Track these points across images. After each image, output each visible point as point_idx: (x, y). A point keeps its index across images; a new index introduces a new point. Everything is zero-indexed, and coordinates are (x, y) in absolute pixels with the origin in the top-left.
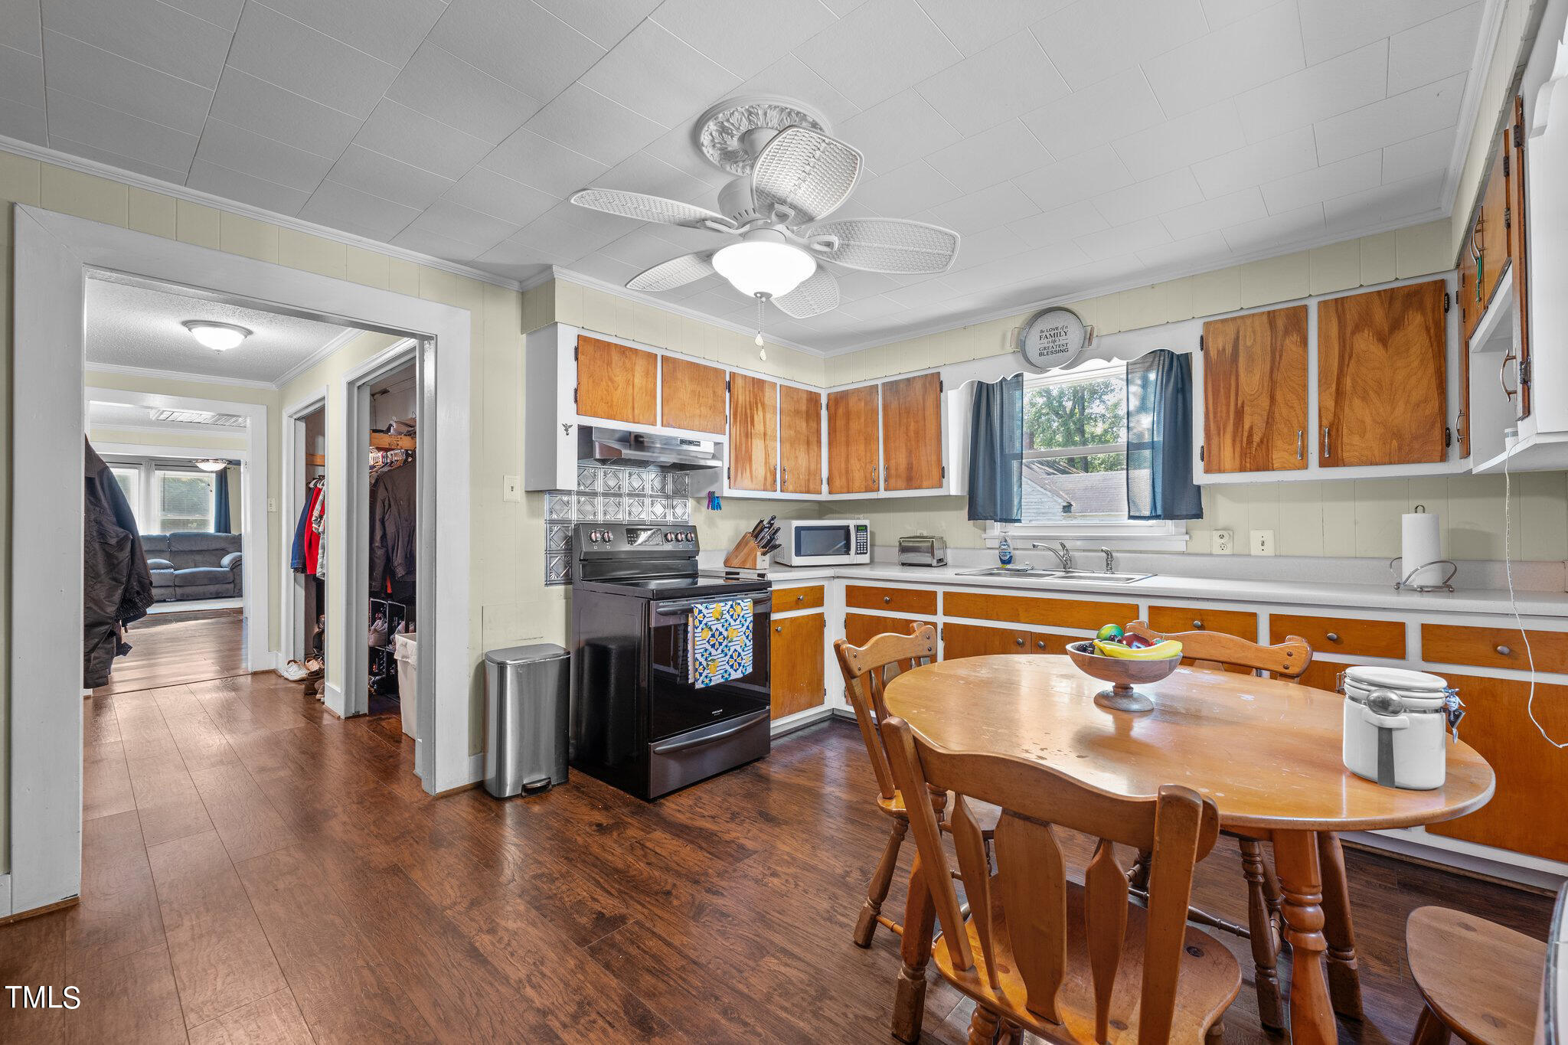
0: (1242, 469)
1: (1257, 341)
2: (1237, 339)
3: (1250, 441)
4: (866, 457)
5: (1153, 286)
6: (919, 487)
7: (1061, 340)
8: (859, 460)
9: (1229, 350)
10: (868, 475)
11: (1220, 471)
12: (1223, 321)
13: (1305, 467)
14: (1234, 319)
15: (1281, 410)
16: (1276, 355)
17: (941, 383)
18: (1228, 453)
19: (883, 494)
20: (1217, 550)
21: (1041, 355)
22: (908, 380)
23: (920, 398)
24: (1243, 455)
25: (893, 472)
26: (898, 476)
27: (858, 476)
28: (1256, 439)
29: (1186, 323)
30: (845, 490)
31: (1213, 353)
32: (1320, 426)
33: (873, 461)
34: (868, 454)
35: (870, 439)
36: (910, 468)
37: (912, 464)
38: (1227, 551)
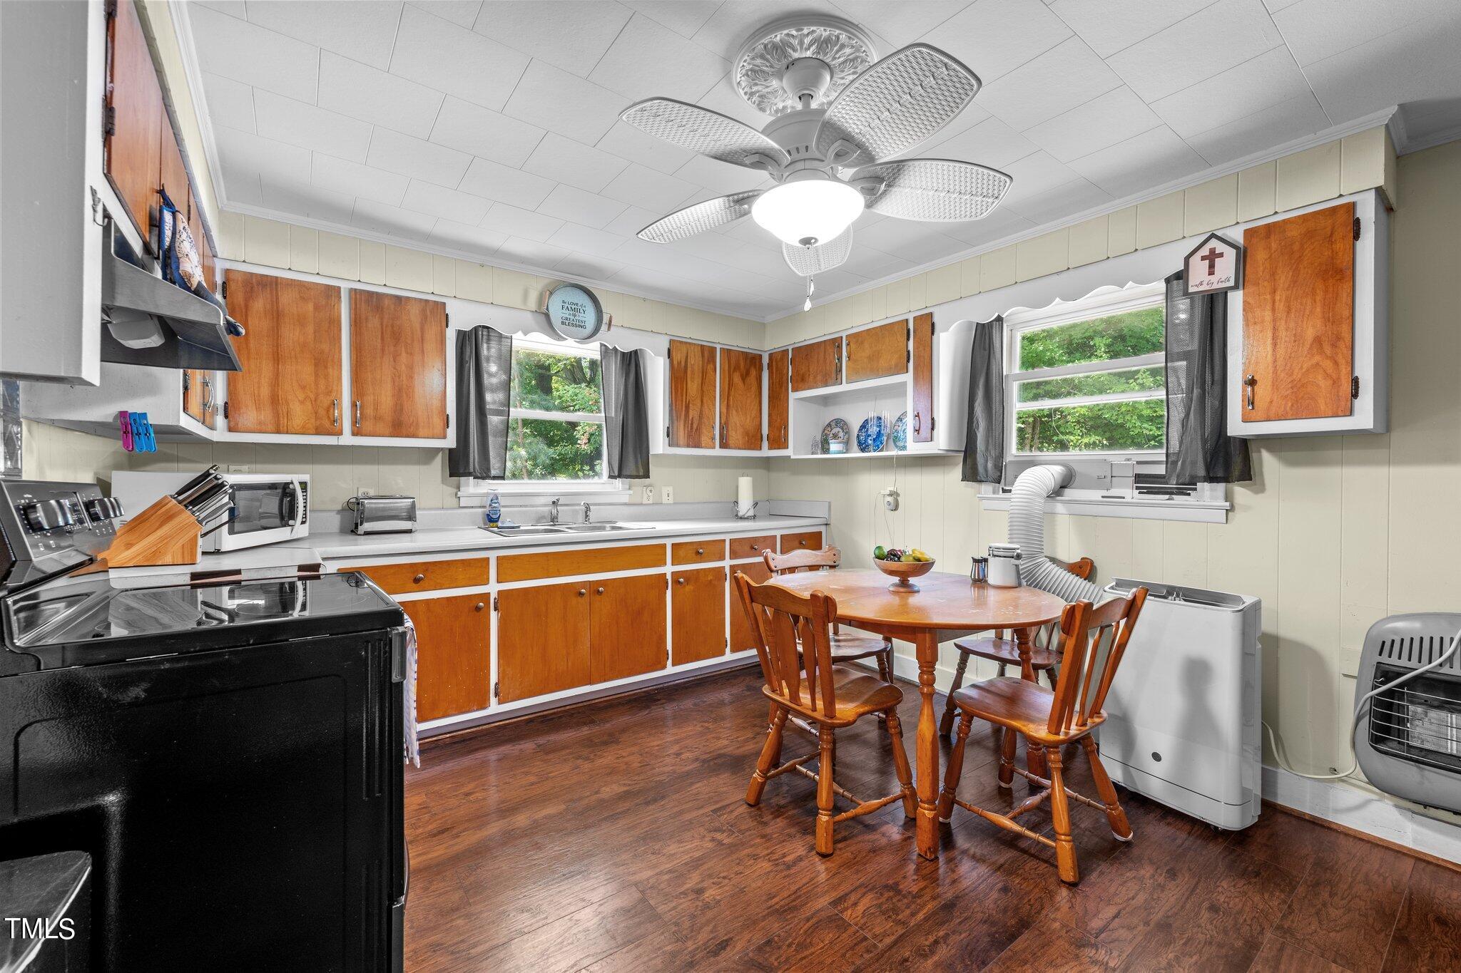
0: (688, 446)
1: (695, 361)
2: (687, 357)
3: (692, 428)
4: (317, 384)
5: (645, 300)
6: (414, 436)
7: (580, 317)
8: (303, 388)
9: (683, 363)
10: (322, 412)
11: (678, 446)
12: (681, 342)
13: (714, 447)
14: (686, 343)
15: (706, 410)
16: (704, 374)
17: (447, 315)
18: (681, 434)
19: (347, 439)
20: (645, 501)
21: (563, 323)
22: (399, 298)
23: (417, 326)
24: (689, 436)
25: (370, 411)
26: (378, 418)
27: (299, 412)
28: (695, 426)
29: (660, 335)
30: (271, 427)
31: (675, 362)
32: (720, 423)
33: (332, 391)
34: (322, 382)
35: (324, 363)
36: (398, 409)
37: (402, 405)
38: (651, 502)
